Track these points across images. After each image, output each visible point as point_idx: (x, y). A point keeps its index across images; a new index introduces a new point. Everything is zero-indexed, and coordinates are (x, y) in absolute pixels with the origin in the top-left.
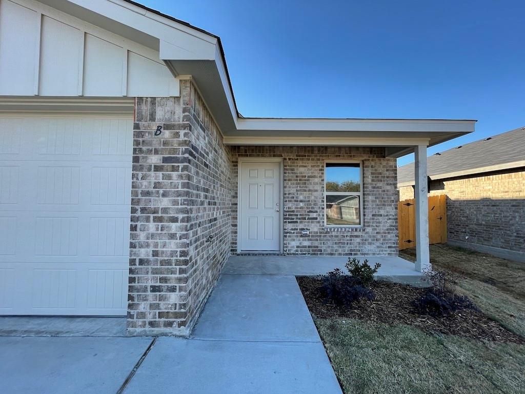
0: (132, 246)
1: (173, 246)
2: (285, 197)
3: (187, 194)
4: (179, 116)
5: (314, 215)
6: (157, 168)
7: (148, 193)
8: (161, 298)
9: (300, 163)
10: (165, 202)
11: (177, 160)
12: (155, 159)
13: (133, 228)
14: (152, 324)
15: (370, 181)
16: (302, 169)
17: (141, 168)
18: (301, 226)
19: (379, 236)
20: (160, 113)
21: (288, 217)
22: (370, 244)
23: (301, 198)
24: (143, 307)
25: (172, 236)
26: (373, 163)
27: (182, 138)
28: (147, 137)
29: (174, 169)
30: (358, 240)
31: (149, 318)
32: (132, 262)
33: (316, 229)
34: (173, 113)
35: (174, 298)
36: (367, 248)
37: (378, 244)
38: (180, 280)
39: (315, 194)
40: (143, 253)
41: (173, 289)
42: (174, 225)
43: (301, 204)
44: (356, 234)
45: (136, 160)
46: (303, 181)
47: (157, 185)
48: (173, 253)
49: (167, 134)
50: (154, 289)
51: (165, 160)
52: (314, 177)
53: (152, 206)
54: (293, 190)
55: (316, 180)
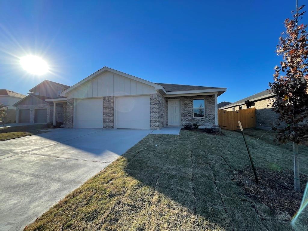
0: (151, 116)
1: (157, 116)
2: (182, 110)
3: (158, 108)
4: (157, 96)
5: (190, 115)
6: (154, 105)
7: (153, 109)
8: (155, 124)
9: (185, 100)
10: (155, 110)
11: (157, 103)
12: (153, 103)
13: (151, 114)
14: (154, 128)
15: (207, 104)
16: (186, 102)
17: (151, 105)
18: (186, 118)
19: (210, 120)
20: (154, 96)
21: (182, 115)
22: (207, 123)
23: (186, 110)
24: (152, 126)
25: (157, 115)
26: (208, 99)
27: (157, 100)
28: (152, 100)
29: (156, 105)
30: (203, 122)
31: (154, 127)
32: (151, 119)
33: (190, 119)
34: (156, 96)
35: (157, 124)
36: (206, 124)
37: (210, 123)
38: (158, 122)
39: (190, 108)
40: (152, 118)
41: (157, 123)
42: (157, 113)
43: (186, 112)
44: (203, 120)
45: (151, 103)
46: (186, 105)
47: (154, 107)
48: (157, 117)
49: (155, 99)
50: (154, 123)
51: (155, 103)
52: (190, 104)
53: (153, 110)
54: (183, 108)
55: (190, 105)
